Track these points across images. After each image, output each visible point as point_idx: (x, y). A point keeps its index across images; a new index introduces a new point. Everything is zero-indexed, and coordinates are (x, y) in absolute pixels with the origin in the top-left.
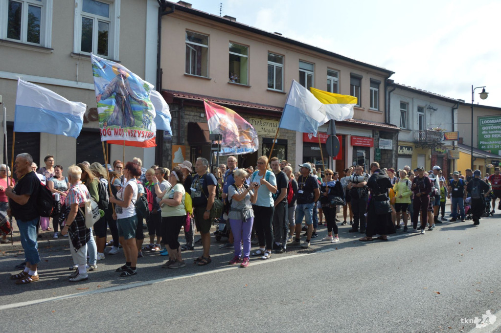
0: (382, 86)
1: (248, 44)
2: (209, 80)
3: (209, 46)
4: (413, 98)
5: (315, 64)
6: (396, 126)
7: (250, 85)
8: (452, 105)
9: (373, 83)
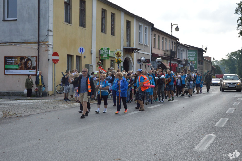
0: (176, 44)
1: (159, 35)
2: (156, 48)
3: (156, 37)
4: (180, 47)
5: (167, 39)
6: (180, 59)
7: (160, 49)
8: (187, 48)
9: (175, 43)
